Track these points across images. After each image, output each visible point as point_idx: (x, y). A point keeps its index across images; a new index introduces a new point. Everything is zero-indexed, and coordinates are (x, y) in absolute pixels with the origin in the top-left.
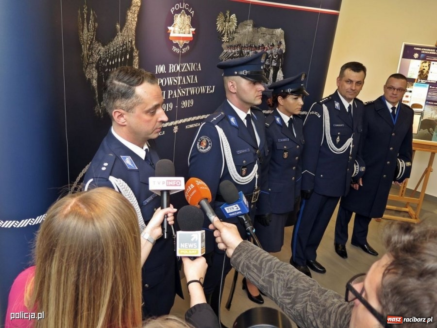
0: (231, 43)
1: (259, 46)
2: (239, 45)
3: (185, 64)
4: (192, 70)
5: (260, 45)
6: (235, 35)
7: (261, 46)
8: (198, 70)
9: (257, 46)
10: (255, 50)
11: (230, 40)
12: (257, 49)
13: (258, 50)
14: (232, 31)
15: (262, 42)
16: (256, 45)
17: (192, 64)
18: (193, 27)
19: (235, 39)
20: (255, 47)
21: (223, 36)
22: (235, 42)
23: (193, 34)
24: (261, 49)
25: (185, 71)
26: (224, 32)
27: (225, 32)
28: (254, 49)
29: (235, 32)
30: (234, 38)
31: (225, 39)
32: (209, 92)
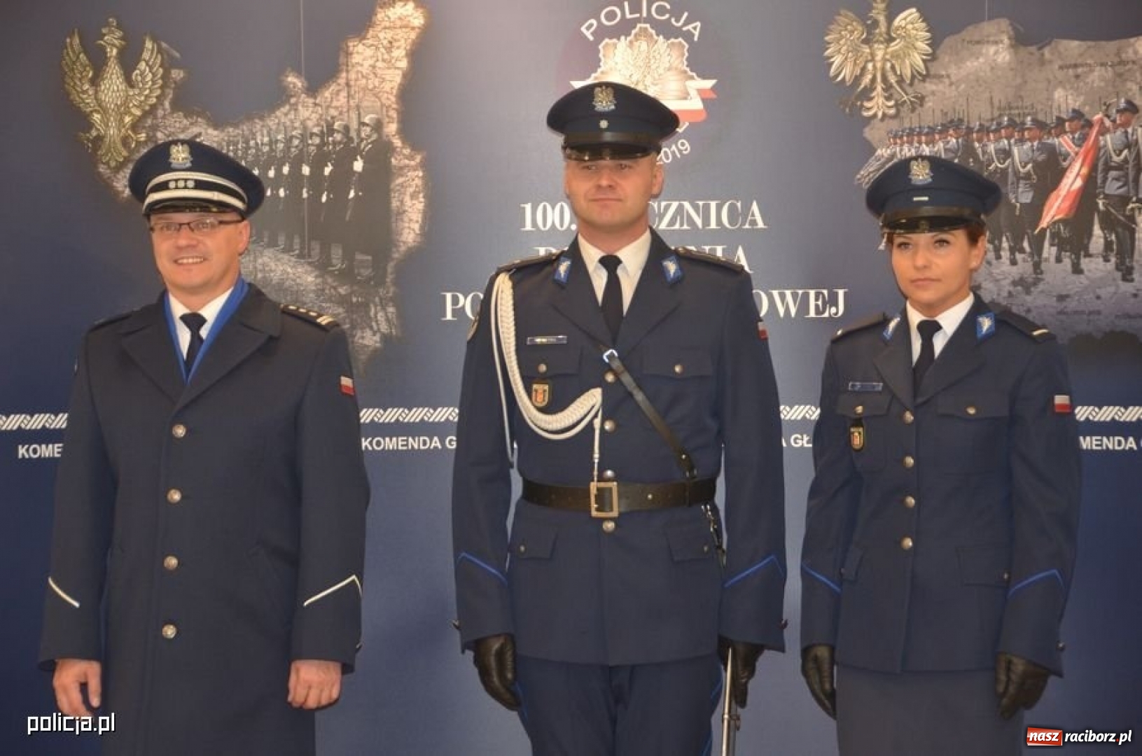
0: (911, 120)
1: (1059, 118)
2: (953, 124)
3: (675, 205)
4: (713, 225)
5: (1064, 116)
6: (929, 86)
7: (1071, 120)
8: (747, 226)
9: (1051, 120)
10: (1040, 139)
11: (905, 109)
12: (1049, 133)
13: (1058, 136)
14: (908, 73)
15: (1070, 101)
16: (1041, 117)
17: (713, 205)
18: (703, 76)
19: (929, 104)
20: (1040, 125)
21: (867, 94)
22: (931, 114)
23: (704, 100)
24: (1073, 132)
25: (677, 226)
26: (867, 79)
27: (873, 80)
28: (1037, 132)
29: (925, 78)
30: (922, 99)
31: (877, 105)
32: (818, 311)
